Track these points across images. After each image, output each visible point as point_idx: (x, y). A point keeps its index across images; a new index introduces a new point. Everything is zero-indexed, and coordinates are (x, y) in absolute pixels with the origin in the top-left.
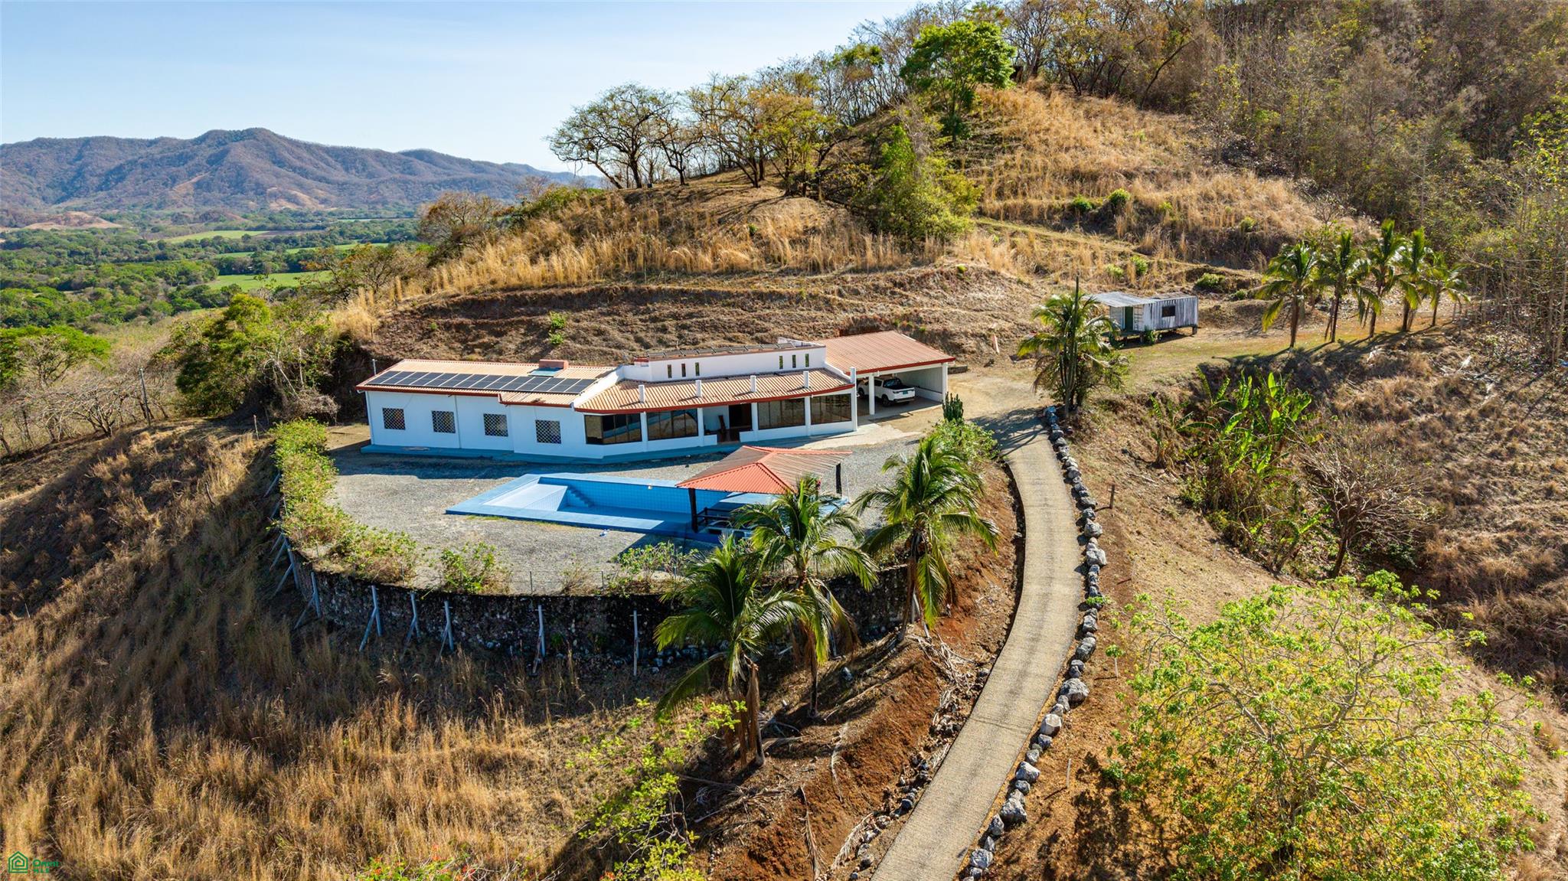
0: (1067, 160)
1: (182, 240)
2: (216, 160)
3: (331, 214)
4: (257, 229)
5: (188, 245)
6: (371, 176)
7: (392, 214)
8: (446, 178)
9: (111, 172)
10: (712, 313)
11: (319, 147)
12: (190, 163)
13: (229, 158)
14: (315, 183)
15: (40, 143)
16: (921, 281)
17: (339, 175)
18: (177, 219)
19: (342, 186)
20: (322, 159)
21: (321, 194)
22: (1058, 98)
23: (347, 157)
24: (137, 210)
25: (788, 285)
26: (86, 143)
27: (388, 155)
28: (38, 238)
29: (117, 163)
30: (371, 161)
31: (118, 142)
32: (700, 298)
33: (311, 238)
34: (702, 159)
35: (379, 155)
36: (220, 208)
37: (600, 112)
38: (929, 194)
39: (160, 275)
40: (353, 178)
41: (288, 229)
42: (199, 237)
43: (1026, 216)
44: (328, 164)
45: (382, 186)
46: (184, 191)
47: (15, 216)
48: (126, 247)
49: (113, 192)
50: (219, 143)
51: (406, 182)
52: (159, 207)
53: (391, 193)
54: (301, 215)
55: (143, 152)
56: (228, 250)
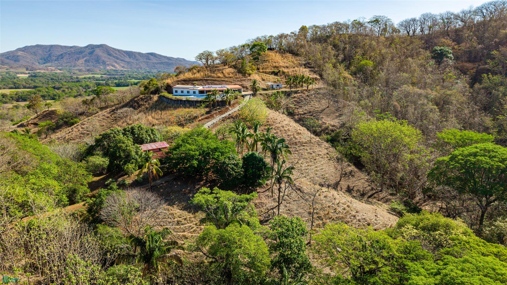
0: (274, 64)
1: (83, 76)
2: (91, 53)
3: (125, 71)
4: (104, 74)
5: (85, 78)
6: (137, 60)
7: (143, 71)
8: (159, 61)
9: (60, 56)
10: (215, 82)
11: (122, 51)
12: (83, 54)
13: (95, 53)
14: (120, 61)
15: (38, 46)
16: (245, 80)
17: (127, 59)
18: (80, 70)
19: (128, 63)
20: (122, 54)
21: (122, 65)
22: (277, 54)
23: (130, 54)
24: (67, 67)
25: (226, 79)
26: (52, 46)
27: (142, 54)
28: (41, 74)
29: (61, 53)
30: (137, 55)
31: (61, 47)
32: (214, 80)
33: (120, 78)
34: (217, 61)
35: (139, 54)
36: (92, 67)
37: (203, 54)
38: (248, 68)
39: (81, 86)
40: (131, 60)
41: (113, 75)
42: (88, 76)
43: (265, 73)
44: (124, 56)
45: (140, 63)
46: (81, 63)
47: (32, 68)
48: (67, 78)
49: (60, 62)
50: (92, 48)
51: (148, 62)
52: (74, 67)
53: (143, 65)
54: (117, 71)
55: (69, 50)
56: (97, 80)
